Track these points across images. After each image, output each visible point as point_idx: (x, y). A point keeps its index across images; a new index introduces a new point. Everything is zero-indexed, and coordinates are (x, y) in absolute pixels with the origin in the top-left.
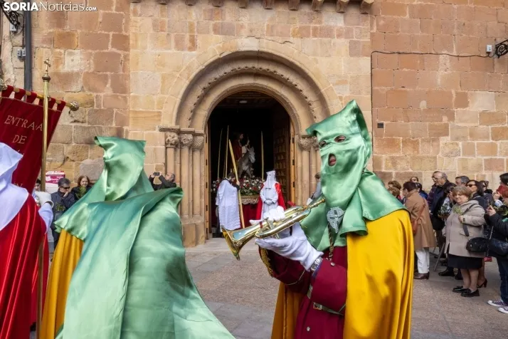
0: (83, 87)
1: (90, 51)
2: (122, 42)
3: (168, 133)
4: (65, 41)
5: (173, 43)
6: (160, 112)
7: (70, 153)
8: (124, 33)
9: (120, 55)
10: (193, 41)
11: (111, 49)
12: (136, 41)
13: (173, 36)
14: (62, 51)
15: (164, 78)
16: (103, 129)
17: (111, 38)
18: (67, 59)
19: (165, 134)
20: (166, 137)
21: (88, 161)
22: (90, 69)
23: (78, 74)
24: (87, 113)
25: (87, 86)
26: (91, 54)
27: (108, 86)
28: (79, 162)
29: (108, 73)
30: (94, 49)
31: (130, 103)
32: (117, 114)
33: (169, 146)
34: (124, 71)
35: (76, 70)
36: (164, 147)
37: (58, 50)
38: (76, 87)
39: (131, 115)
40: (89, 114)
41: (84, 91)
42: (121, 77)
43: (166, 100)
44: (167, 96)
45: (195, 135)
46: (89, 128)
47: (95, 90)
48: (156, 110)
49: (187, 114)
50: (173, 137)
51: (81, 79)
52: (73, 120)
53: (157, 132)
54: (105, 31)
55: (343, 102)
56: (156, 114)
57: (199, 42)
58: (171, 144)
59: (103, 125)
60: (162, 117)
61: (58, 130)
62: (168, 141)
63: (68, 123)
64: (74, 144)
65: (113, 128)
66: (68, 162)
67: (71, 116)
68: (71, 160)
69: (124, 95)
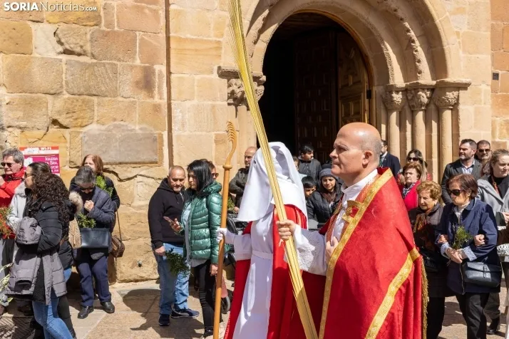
3: (233, 81)
6: (219, 42)
7: (59, 113)
16: (120, 69)
19: (228, 81)
20: (229, 86)
21: (94, 128)
24: (88, 37)
28: (78, 129)
32: (142, 39)
36: (226, 103)
39: (173, 46)
40: (92, 39)
46: (95, 65)
48: (214, 39)
50: (240, 87)
52: (61, 49)
53: (215, 76)
56: (213, 45)
59: (119, 60)
60: (223, 51)
61: (35, 69)
62: (233, 93)
63: (53, 55)
64: (67, 96)
65: (136, 66)
66: (54, 129)
67: (60, 42)
68: (62, 126)
69: (154, 6)
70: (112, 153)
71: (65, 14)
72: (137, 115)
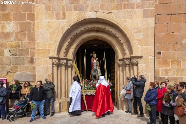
0: (15, 39)
1: (17, 22)
2: (32, 17)
3: (53, 60)
4: (6, 17)
5: (55, 16)
6: (49, 50)
7: (10, 69)
8: (33, 13)
9: (31, 23)
10: (64, 15)
11: (27, 20)
12: (38, 16)
13: (55, 12)
14: (5, 22)
15: (51, 33)
16: (25, 58)
17: (27, 15)
18: (8, 26)
19: (52, 60)
20: (52, 61)
21: (18, 73)
22: (18, 30)
23: (12, 33)
24: (17, 51)
25: (17, 38)
26: (18, 23)
27: (26, 38)
28: (14, 73)
29: (26, 32)
30: (19, 21)
31: (36, 46)
32: (30, 50)
33: (54, 65)
34: (33, 31)
35: (11, 31)
36: (51, 66)
37: (3, 22)
38: (12, 39)
39: (36, 51)
40: (18, 51)
41: (16, 41)
42: (32, 34)
43: (52, 44)
44: (53, 42)
45: (67, 60)
46: (18, 58)
47: (21, 40)
48: (48, 49)
49: (63, 50)
50: (56, 61)
51: (14, 35)
52: (11, 54)
53: (48, 59)
54: (24, 12)
55: (139, 42)
56: (48, 51)
57: (67, 15)
58: (55, 65)
59: (25, 56)
60: (50, 52)
61: (4, 59)
63: (9, 56)
64: (12, 65)
65: (29, 57)
66: (9, 73)
68: (11, 73)
69: (34, 42)
70: (22, 79)
71: (12, 46)
72: (29, 70)
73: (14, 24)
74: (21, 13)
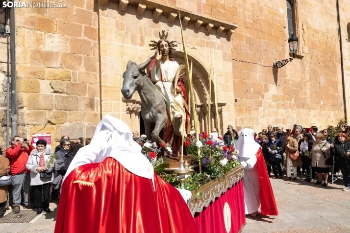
0: (61, 65)
1: (66, 36)
3: (129, 103)
4: (45, 25)
5: (130, 40)
7: (51, 118)
8: (93, 26)
9: (91, 42)
10: (142, 40)
11: (83, 37)
12: (105, 34)
13: (130, 34)
14: (43, 33)
15: (124, 64)
16: (79, 99)
17: (83, 28)
18: (48, 41)
19: (126, 104)
20: (127, 106)
21: (67, 124)
22: (67, 50)
23: (57, 53)
24: (65, 85)
25: (65, 64)
26: (67, 39)
27: (82, 65)
28: (60, 125)
29: (82, 55)
30: (70, 35)
31: (102, 79)
32: (89, 87)
34: (94, 55)
35: (55, 50)
36: (126, 113)
37: (39, 32)
38: (56, 63)
39: (103, 89)
40: (67, 87)
41: (62, 68)
42: (92, 59)
46: (67, 97)
47: (72, 68)
50: (131, 106)
51: (60, 58)
52: (53, 91)
53: (121, 101)
54: (78, 22)
58: (130, 111)
59: (79, 95)
61: (41, 99)
62: (129, 108)
63: (49, 93)
64: (55, 110)
65: (86, 98)
66: (49, 125)
67: (52, 88)
68: (52, 124)
69: (95, 73)
70: (75, 135)
71: (55, 76)
72: (86, 119)
73: (60, 40)
74: (74, 23)
